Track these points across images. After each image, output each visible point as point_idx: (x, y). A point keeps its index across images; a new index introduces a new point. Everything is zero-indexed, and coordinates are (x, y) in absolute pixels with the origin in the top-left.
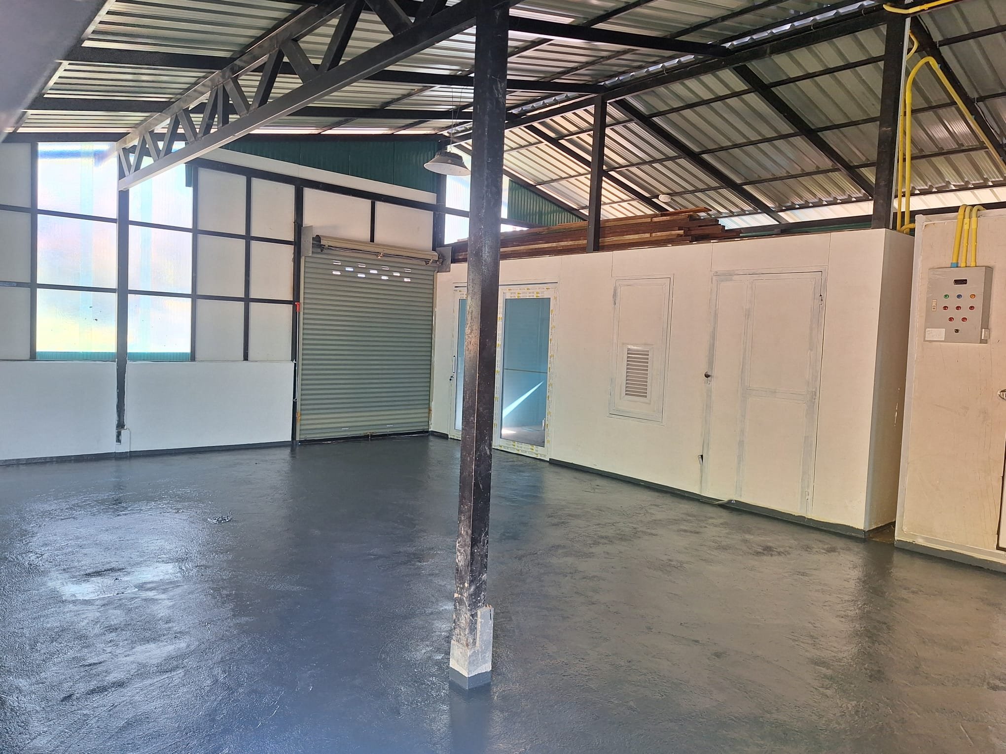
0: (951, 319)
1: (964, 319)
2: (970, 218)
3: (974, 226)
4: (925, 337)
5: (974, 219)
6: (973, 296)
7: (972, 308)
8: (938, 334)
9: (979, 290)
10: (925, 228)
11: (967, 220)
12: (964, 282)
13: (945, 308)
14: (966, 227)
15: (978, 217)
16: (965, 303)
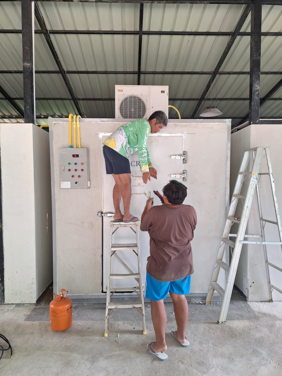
0: (73, 176)
1: (79, 176)
2: (76, 121)
3: (78, 126)
4: (60, 187)
5: (78, 122)
6: (82, 164)
7: (82, 170)
8: (67, 185)
9: (85, 160)
10: (54, 125)
11: (74, 123)
12: (77, 156)
13: (69, 170)
14: (75, 126)
15: (80, 121)
16: (79, 167)
